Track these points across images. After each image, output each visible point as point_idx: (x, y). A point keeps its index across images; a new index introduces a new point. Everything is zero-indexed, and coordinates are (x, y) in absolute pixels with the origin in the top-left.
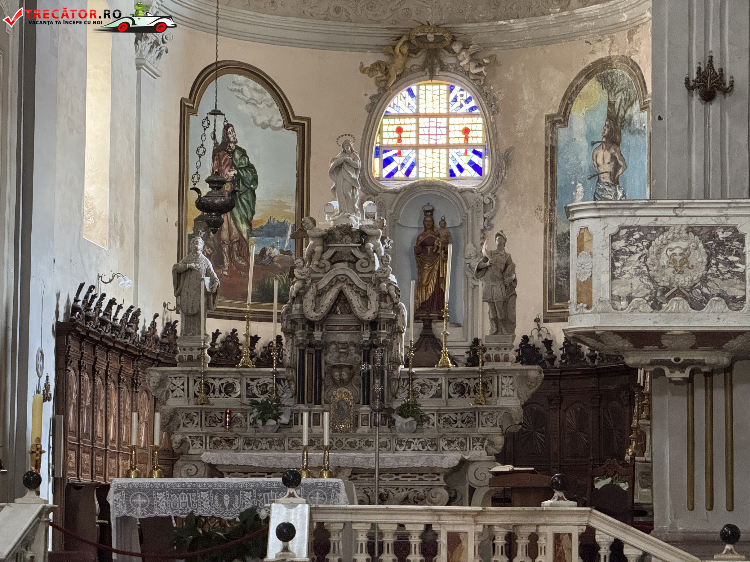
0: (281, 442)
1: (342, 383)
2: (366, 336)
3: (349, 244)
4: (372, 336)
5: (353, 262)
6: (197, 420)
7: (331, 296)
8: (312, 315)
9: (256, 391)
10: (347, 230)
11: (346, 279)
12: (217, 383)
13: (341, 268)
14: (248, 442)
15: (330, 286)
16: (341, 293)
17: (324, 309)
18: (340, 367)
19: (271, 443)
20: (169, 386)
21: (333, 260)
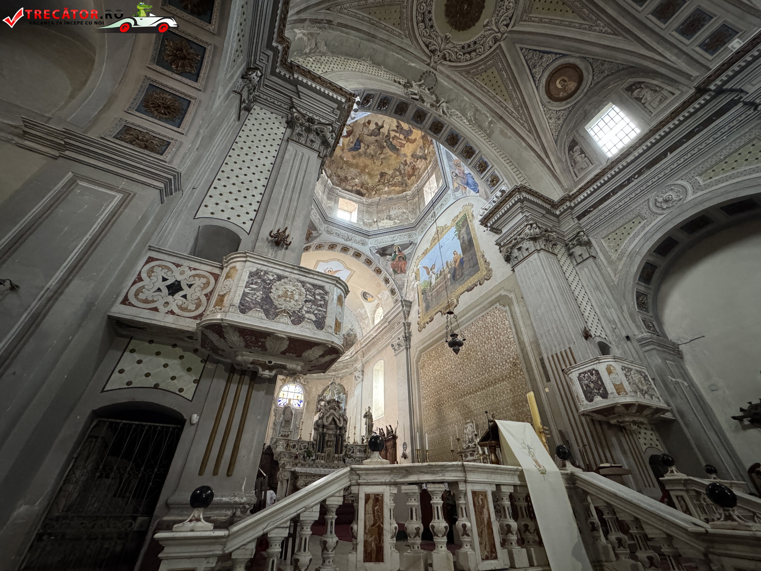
0: (312, 466)
1: (330, 446)
2: (338, 432)
3: (334, 404)
4: (340, 432)
5: (335, 410)
6: (287, 456)
7: (331, 419)
8: (326, 424)
9: (302, 448)
10: (334, 400)
11: (334, 414)
12: (291, 444)
13: (332, 411)
14: (302, 465)
15: (330, 416)
16: (333, 419)
17: (329, 422)
18: (330, 441)
19: (309, 466)
20: (278, 444)
21: (330, 409)
